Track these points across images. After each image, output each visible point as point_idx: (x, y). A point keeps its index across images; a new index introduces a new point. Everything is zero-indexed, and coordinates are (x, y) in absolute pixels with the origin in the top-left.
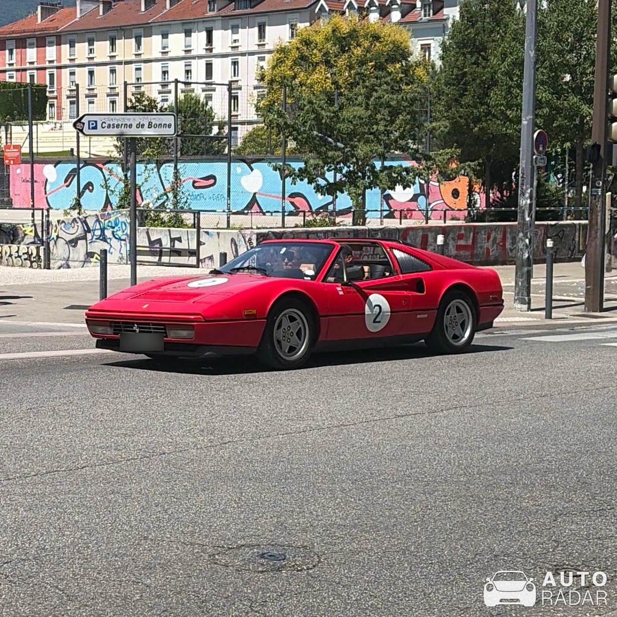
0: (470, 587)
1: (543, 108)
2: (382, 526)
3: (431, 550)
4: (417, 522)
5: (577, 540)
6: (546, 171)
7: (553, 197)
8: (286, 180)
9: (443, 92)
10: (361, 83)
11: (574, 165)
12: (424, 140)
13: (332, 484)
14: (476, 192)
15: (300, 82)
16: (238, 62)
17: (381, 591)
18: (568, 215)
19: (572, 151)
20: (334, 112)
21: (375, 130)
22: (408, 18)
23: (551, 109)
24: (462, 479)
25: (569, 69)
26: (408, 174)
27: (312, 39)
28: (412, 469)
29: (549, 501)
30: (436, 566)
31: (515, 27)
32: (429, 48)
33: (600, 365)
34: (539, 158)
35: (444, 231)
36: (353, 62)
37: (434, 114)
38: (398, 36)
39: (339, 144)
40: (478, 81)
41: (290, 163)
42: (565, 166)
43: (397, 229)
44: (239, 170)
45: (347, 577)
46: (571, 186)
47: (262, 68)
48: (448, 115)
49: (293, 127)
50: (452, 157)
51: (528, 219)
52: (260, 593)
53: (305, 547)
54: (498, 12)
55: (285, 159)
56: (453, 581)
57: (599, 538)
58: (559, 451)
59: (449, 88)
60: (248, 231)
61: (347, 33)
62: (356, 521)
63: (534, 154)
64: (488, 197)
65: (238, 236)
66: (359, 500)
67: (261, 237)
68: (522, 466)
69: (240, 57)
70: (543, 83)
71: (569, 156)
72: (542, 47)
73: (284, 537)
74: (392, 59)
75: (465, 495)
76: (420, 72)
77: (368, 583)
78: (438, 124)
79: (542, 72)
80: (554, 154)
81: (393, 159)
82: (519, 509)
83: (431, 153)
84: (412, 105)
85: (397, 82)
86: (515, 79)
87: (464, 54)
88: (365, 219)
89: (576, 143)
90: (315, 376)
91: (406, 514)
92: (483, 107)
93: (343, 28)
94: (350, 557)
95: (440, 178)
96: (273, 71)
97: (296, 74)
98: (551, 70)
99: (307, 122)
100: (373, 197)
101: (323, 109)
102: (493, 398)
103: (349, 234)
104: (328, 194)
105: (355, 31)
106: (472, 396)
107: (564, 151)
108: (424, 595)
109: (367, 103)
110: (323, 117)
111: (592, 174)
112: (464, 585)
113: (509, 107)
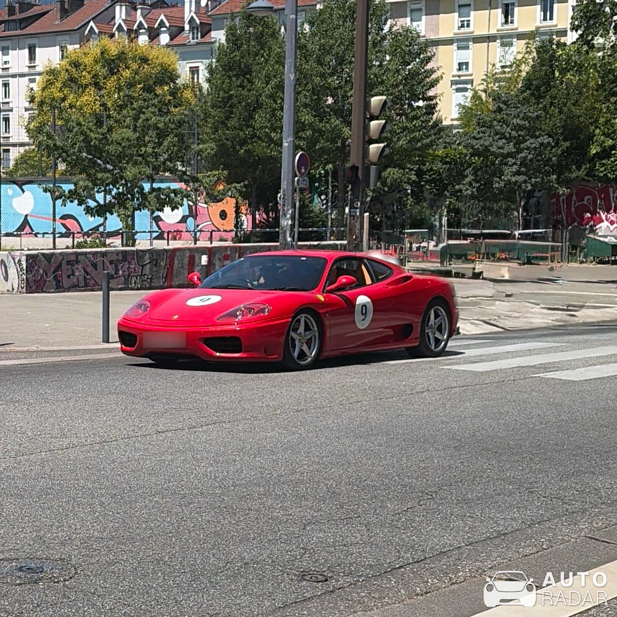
0: (220, 594)
1: (306, 130)
2: (138, 538)
3: (184, 560)
4: (172, 533)
5: (324, 547)
6: (310, 193)
7: (317, 217)
8: (57, 202)
9: (210, 114)
10: (129, 106)
11: (337, 187)
12: (192, 162)
13: (92, 498)
14: (243, 213)
15: (70, 104)
16: (8, 84)
17: (134, 600)
18: (331, 236)
19: (335, 173)
20: (103, 134)
21: (143, 152)
22: (176, 41)
23: (314, 130)
24: (217, 492)
25: (331, 91)
26: (176, 195)
27: (80, 61)
28: (169, 482)
29: (299, 511)
30: (188, 575)
31: (279, 50)
32: (198, 71)
33: (355, 380)
34: (301, 179)
35: (210, 252)
36: (122, 84)
37: (202, 136)
38: (165, 58)
39: (108, 166)
40: (244, 104)
41: (60, 185)
42: (328, 188)
43: (165, 250)
44: (10, 192)
45: (102, 587)
46: (334, 207)
47: (32, 89)
48: (215, 138)
49: (62, 149)
50: (219, 179)
51: (289, 239)
52: (17, 604)
53: (62, 560)
54: (263, 36)
55: (55, 181)
56: (204, 589)
57: (345, 545)
58: (311, 463)
59: (215, 111)
60: (18, 253)
61: (116, 55)
62: (114, 534)
63: (296, 176)
64: (254, 219)
65: (8, 257)
66: (118, 513)
67: (31, 258)
68: (275, 478)
69: (10, 79)
70: (306, 106)
71: (332, 178)
72: (305, 71)
73: (42, 551)
74: (160, 82)
75: (219, 507)
76: (188, 94)
77: (122, 592)
78: (205, 146)
79: (305, 95)
80: (317, 176)
81: (162, 181)
82: (269, 519)
83: (199, 175)
84: (180, 127)
85: (166, 105)
86: (278, 102)
87: (230, 77)
88: (134, 241)
89: (338, 165)
90: (80, 395)
91: (162, 526)
92: (248, 130)
93: (111, 50)
94: (105, 569)
95: (207, 200)
96: (42, 93)
97: (65, 96)
98: (313, 93)
99: (76, 144)
100: (142, 219)
101: (91, 131)
102: (251, 414)
103: (118, 255)
104: (98, 216)
105: (123, 53)
106: (231, 411)
107: (327, 172)
108: (176, 602)
109: (135, 125)
110: (91, 139)
111: (351, 195)
112: (214, 592)
113: (274, 129)
